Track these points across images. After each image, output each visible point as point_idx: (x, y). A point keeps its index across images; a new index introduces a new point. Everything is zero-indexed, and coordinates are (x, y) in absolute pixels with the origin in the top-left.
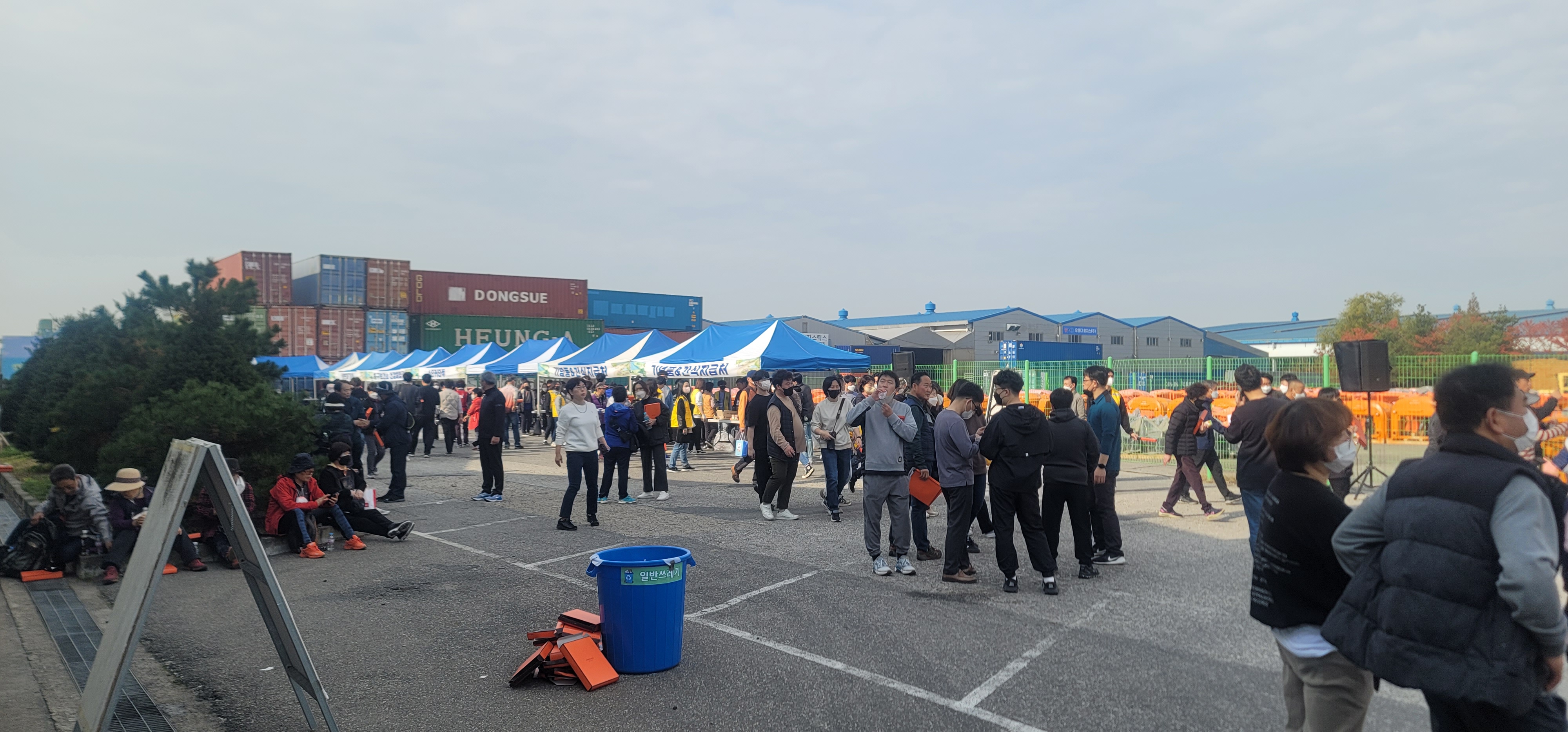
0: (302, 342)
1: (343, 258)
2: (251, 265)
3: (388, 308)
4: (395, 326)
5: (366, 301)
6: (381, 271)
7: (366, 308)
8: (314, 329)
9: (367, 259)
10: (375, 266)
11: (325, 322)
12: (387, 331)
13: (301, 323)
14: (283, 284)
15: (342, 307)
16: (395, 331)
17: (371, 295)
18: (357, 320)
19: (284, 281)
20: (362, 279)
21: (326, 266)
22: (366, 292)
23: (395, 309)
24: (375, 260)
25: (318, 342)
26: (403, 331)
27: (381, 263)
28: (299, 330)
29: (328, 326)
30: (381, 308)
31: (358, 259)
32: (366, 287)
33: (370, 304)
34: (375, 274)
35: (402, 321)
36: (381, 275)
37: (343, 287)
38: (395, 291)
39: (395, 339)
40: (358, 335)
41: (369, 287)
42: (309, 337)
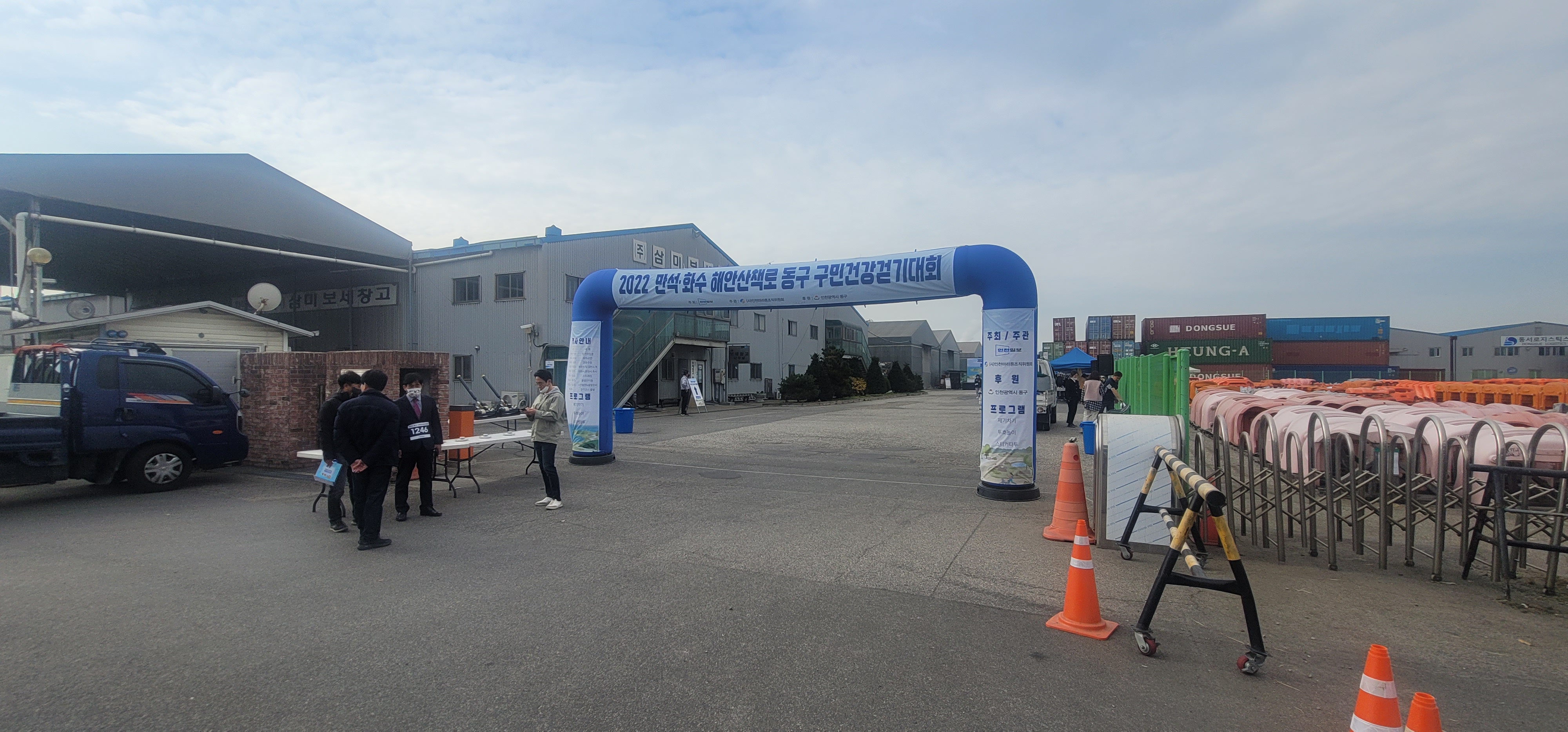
1: (1100, 317)
2: (1057, 324)
3: (1123, 339)
4: (1127, 348)
5: (1111, 336)
7: (1112, 340)
9: (1112, 317)
10: (1116, 320)
11: (1091, 348)
12: (1123, 350)
14: (1071, 332)
15: (1099, 340)
16: (1127, 351)
17: (1114, 334)
18: (1107, 346)
19: (1071, 330)
20: (1110, 326)
21: (1091, 322)
22: (1112, 333)
23: (1127, 339)
24: (1116, 316)
26: (1132, 350)
27: (1119, 318)
29: (1093, 349)
30: (1120, 339)
31: (1107, 317)
32: (1112, 330)
33: (1114, 337)
34: (1116, 324)
35: (1131, 345)
36: (1119, 323)
37: (1100, 331)
38: (1127, 331)
40: (1107, 353)
41: (1113, 330)
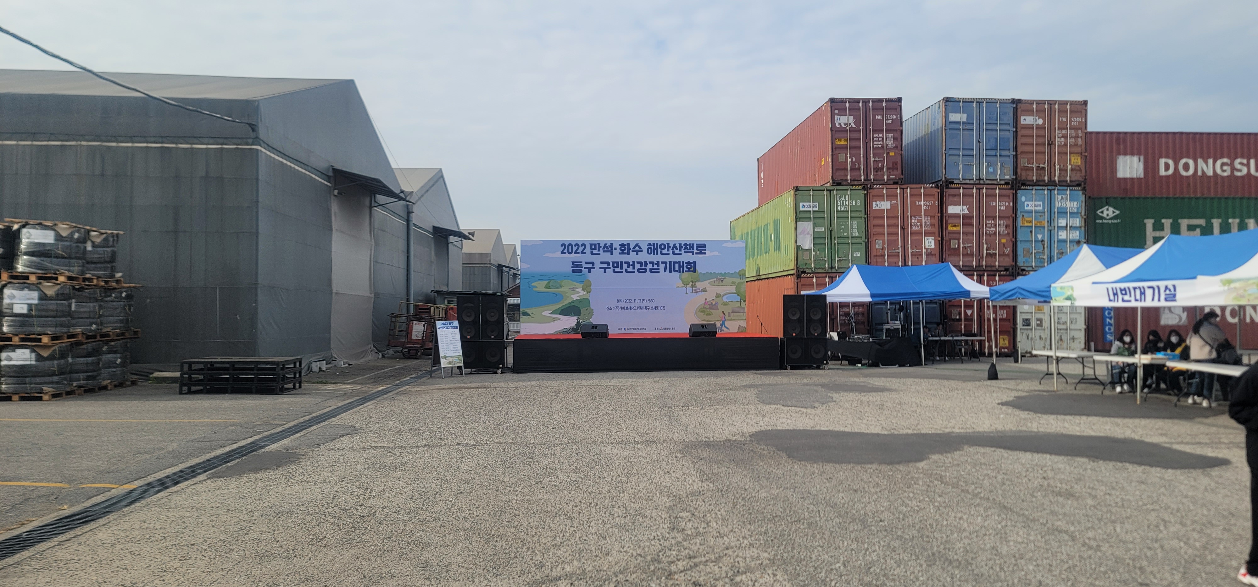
0: (918, 244)
1: (979, 102)
2: (844, 120)
3: (1051, 183)
4: (1063, 213)
5: (1015, 172)
6: (1040, 122)
7: (1017, 184)
8: (936, 221)
9: (1016, 102)
10: (1030, 112)
11: (953, 210)
12: (1050, 222)
13: (916, 212)
14: (890, 150)
15: (979, 183)
16: (1063, 222)
17: (1023, 162)
18: (1001, 205)
19: (891, 143)
20: (1010, 135)
21: (953, 117)
22: (1016, 157)
23: (1063, 184)
24: (1031, 102)
25: (942, 243)
26: (1077, 222)
27: (1040, 108)
28: (914, 224)
29: (957, 216)
30: (1039, 183)
31: (1003, 102)
32: (1015, 149)
33: (1023, 175)
34: (1031, 127)
35: (1075, 204)
36: (1039, 127)
37: (980, 150)
38: (1063, 154)
39: (1063, 235)
40: (1003, 230)
41: (1020, 148)
42: (928, 234)
